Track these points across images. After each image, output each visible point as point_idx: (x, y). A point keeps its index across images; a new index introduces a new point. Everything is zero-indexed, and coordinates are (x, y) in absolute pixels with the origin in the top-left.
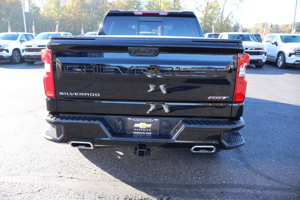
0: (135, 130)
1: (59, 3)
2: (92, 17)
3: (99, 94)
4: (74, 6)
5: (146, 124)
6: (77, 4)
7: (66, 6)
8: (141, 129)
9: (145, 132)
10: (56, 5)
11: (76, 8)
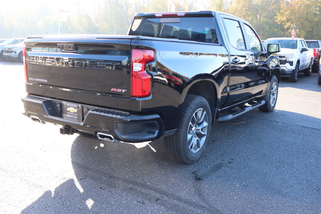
0: (68, 113)
1: (221, 6)
2: (260, 20)
3: (47, 81)
4: (239, 8)
5: (74, 109)
6: (243, 6)
7: (229, 8)
8: (71, 113)
9: (73, 115)
10: (217, 9)
11: (241, 10)
